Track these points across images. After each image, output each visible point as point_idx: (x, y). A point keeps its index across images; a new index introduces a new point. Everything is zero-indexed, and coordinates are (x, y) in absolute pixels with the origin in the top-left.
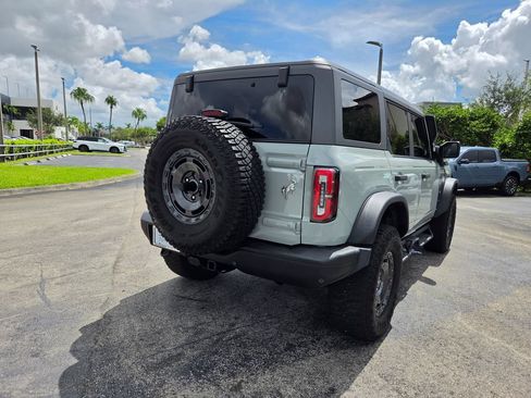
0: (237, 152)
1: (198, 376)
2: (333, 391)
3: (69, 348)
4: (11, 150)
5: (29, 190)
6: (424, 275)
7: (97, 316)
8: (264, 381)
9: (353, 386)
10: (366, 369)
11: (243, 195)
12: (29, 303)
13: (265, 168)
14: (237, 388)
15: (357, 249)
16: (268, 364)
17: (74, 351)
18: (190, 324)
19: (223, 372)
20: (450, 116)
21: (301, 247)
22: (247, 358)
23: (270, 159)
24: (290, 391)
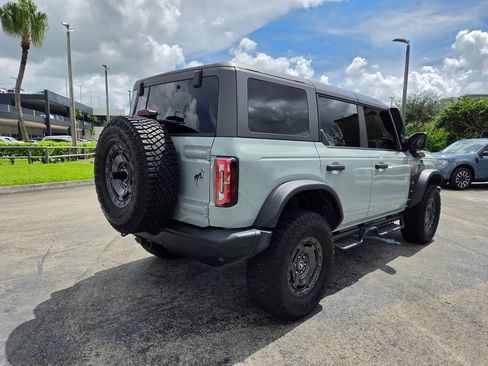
0: (146, 145)
1: (119, 337)
2: (227, 361)
3: (34, 307)
4: (83, 151)
5: (79, 183)
6: (389, 264)
7: (70, 284)
8: (171, 346)
9: (248, 359)
10: (271, 345)
11: (150, 181)
12: (27, 270)
13: (184, 159)
14: (144, 351)
15: (258, 232)
16: (184, 333)
17: (36, 311)
18: (139, 295)
19: (141, 336)
20: (480, 108)
21: (210, 228)
22: (170, 327)
23: (187, 151)
24: (189, 357)
